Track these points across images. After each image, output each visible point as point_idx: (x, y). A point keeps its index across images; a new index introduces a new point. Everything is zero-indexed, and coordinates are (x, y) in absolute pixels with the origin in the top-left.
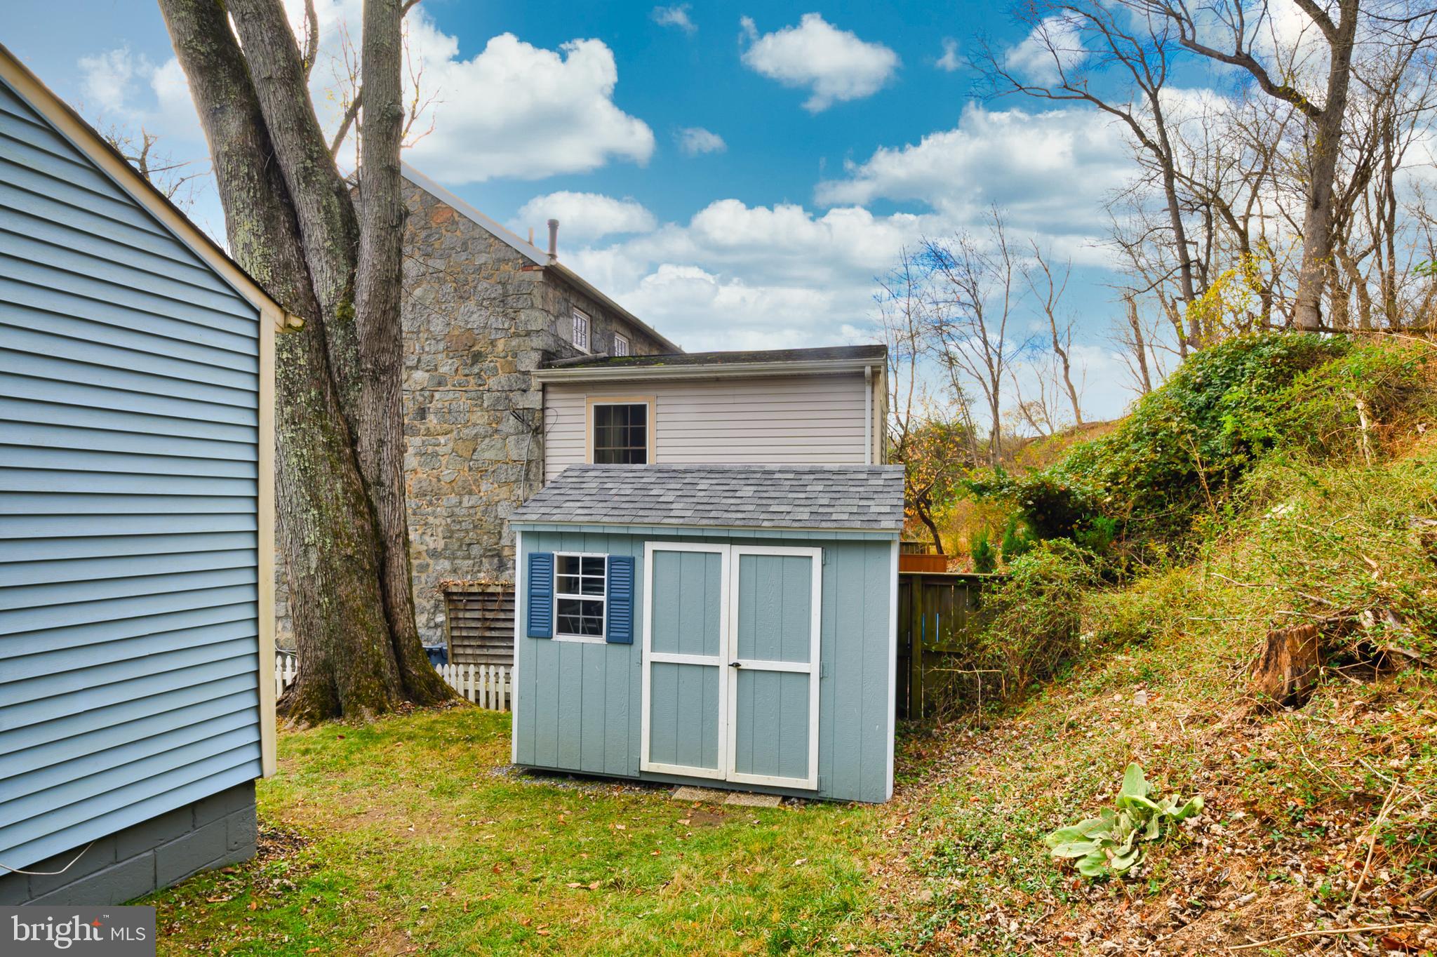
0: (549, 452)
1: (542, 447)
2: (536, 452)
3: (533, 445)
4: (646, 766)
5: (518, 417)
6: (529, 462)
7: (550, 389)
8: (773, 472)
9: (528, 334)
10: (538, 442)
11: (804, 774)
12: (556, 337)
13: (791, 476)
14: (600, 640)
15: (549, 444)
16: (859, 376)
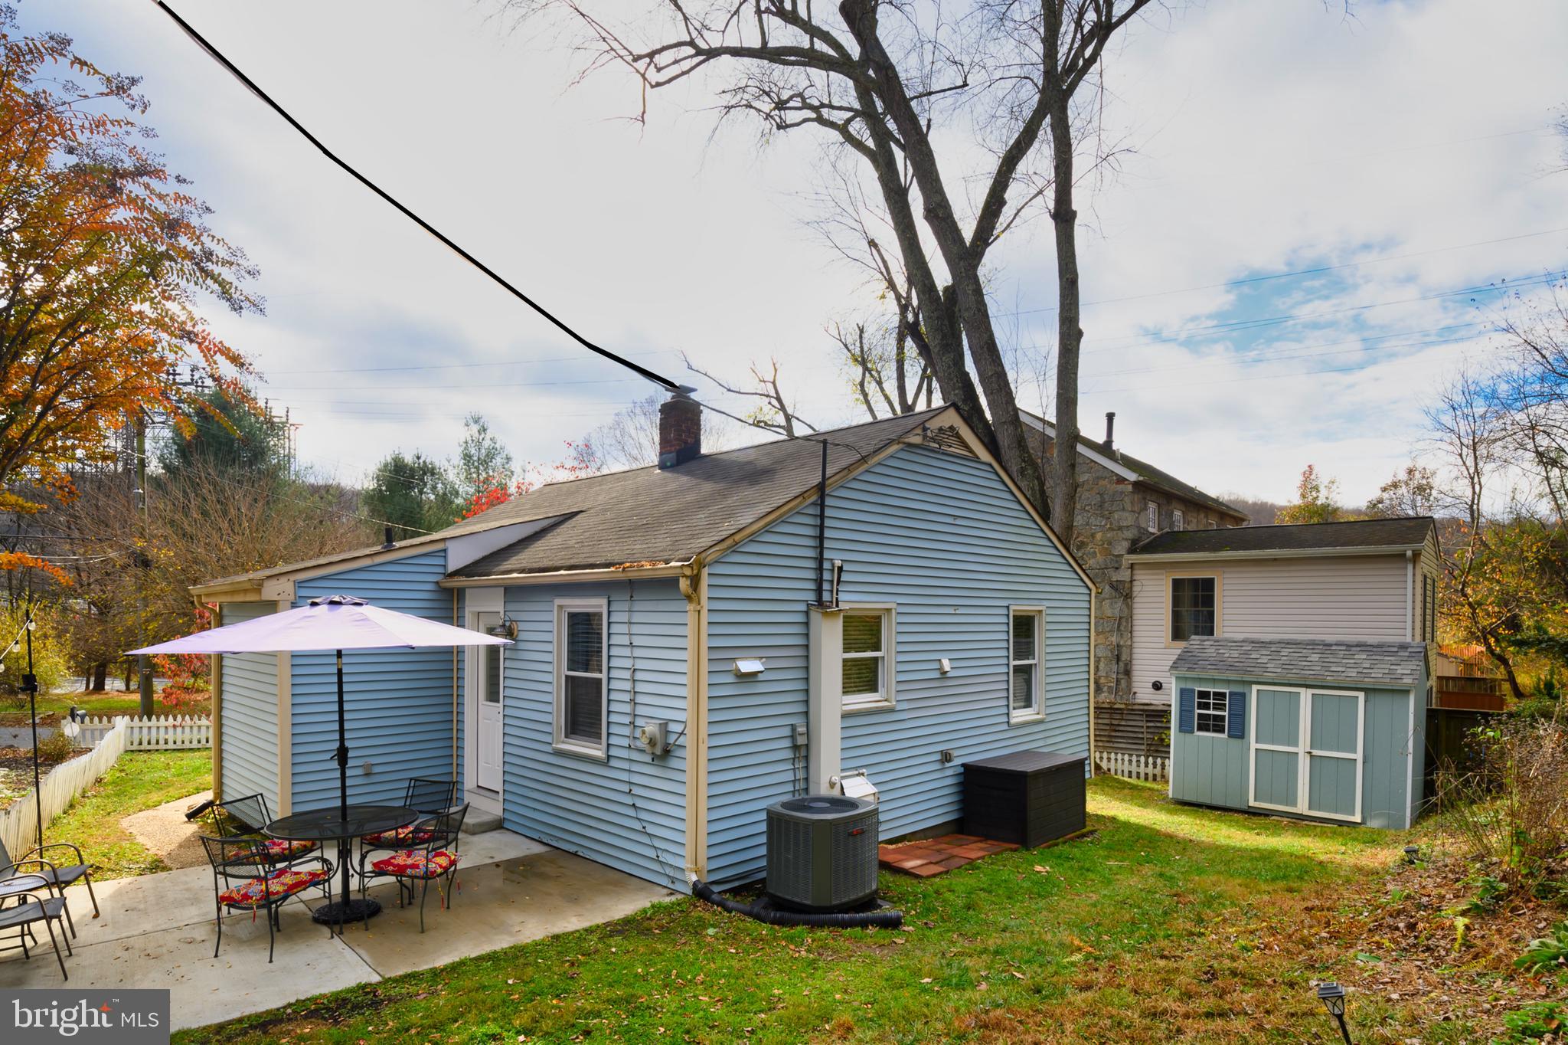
0: (1135, 611)
1: (1130, 608)
2: (1126, 611)
3: (1124, 606)
4: (1252, 803)
5: (1112, 587)
6: (1121, 618)
7: (1136, 567)
8: (1331, 645)
9: (1120, 528)
10: (1127, 605)
11: (1353, 814)
12: (1139, 527)
13: (1344, 648)
14: (1225, 736)
15: (1135, 606)
16: (1401, 556)
